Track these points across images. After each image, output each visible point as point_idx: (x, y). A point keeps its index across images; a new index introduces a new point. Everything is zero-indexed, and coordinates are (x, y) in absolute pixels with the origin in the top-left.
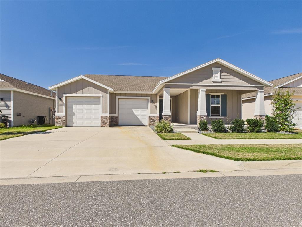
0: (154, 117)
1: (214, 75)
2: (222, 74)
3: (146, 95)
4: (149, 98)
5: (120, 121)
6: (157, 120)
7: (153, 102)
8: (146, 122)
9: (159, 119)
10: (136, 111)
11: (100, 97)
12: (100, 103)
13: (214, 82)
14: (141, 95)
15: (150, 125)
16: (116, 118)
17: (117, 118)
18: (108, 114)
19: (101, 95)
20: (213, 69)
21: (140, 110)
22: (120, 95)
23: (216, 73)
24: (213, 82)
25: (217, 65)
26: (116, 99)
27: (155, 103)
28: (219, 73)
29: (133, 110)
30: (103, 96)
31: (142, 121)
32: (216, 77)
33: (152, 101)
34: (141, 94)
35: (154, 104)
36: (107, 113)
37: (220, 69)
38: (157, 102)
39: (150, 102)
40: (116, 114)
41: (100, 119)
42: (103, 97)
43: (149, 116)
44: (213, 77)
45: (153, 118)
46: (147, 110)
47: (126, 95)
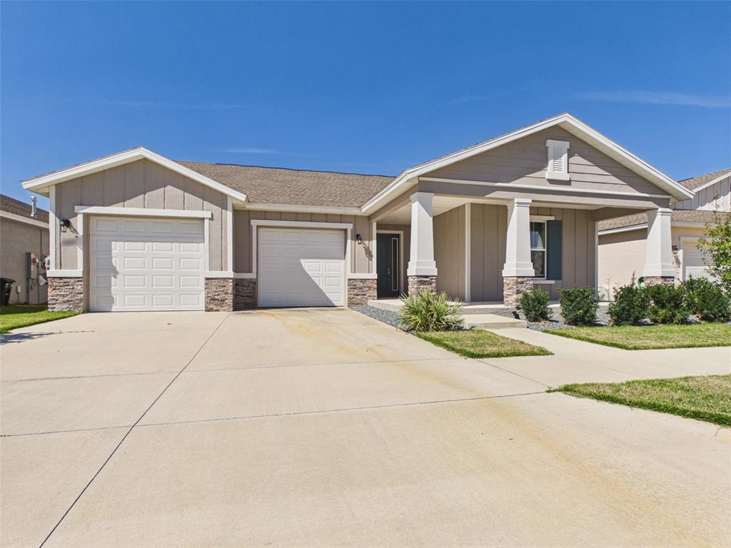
0: (363, 280)
1: (551, 162)
2: (572, 160)
3: (341, 218)
4: (349, 227)
5: (263, 293)
6: (371, 291)
7: (361, 239)
8: (339, 296)
9: (376, 286)
10: (309, 266)
11: (203, 219)
12: (204, 238)
13: (552, 182)
14: (327, 218)
15: (352, 304)
16: (252, 285)
17: (254, 283)
18: (229, 273)
19: (207, 214)
20: (550, 143)
21: (323, 262)
22: (265, 215)
23: (557, 156)
24: (549, 180)
25: (559, 132)
26: (250, 227)
27: (366, 242)
28: (565, 156)
29: (302, 261)
30: (212, 215)
31: (327, 294)
32: (557, 168)
33: (358, 237)
34: (327, 214)
35: (362, 246)
36: (227, 270)
37: (566, 145)
38: (370, 239)
39: (352, 239)
40: (250, 271)
41: (204, 286)
42: (212, 219)
43: (350, 280)
44: (549, 168)
45: (361, 284)
46: (343, 261)
47: (280, 216)
